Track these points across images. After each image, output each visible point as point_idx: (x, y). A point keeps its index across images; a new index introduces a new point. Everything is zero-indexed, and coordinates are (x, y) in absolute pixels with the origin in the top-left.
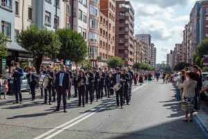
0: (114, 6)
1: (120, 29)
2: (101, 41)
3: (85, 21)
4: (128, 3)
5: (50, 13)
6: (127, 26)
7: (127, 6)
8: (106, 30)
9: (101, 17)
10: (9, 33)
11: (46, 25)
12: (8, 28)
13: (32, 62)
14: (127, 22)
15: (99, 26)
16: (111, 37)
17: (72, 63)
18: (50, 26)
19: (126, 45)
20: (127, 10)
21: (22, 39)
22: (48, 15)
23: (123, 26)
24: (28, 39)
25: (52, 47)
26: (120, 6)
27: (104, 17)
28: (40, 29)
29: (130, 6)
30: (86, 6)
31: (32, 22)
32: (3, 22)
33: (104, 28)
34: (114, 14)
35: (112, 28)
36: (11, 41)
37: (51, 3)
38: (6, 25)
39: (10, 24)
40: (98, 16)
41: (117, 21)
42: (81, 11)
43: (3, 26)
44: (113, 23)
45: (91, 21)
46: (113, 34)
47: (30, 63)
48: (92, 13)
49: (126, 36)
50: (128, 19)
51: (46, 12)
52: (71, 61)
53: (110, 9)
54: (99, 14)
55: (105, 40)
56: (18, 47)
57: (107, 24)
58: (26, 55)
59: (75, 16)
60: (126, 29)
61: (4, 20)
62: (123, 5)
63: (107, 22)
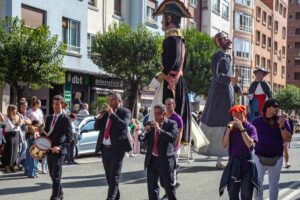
1: (298, 31)
2: (258, 57)
3: (226, 17)
5: (156, 2)
8: (268, 35)
9: (259, 9)
10: (76, 41)
11: (148, 24)
12: (74, 30)
15: (254, 26)
16: (280, 48)
17: (198, 98)
18: (155, 27)
21: (98, 50)
22: (153, 6)
27: (264, 8)
28: (135, 30)
31: (122, 20)
32: (65, 19)
33: (265, 31)
35: (280, 30)
36: (80, 57)
38: (71, 25)
39: (77, 24)
40: (253, 6)
41: (290, 17)
43: (65, 28)
44: (283, 21)
45: (238, 17)
46: (282, 43)
48: (239, 1)
52: (198, 93)
54: (255, 3)
56: (93, 68)
57: (270, 23)
58: (109, 83)
59: (206, 8)
61: (67, 16)
63: (271, 18)
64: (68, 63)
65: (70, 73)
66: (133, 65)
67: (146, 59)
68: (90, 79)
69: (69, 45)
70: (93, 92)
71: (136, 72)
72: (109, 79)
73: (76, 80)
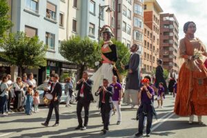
0: (159, 18)
1: (165, 41)
2: (145, 53)
3: (129, 33)
4: (172, 16)
5: (94, 25)
6: (171, 38)
7: (171, 19)
8: (150, 42)
9: (146, 30)
10: (53, 44)
11: (90, 36)
12: (52, 39)
13: (76, 74)
14: (171, 34)
15: (143, 38)
16: (156, 49)
18: (94, 37)
19: (171, 57)
20: (171, 23)
21: (64, 49)
22: (92, 27)
23: (168, 38)
24: (70, 49)
25: (94, 57)
26: (164, 19)
27: (148, 29)
28: (83, 39)
29: (175, 18)
30: (130, 18)
31: (76, 34)
32: (47, 33)
33: (149, 40)
34: (159, 26)
35: (156, 40)
36: (54, 52)
37: (95, 15)
38: (50, 36)
39: (53, 36)
40: (143, 28)
41: (161, 34)
42: (125, 23)
43: (47, 38)
44: (157, 36)
45: (135, 33)
46: (157, 47)
47: (73, 74)
48: (136, 25)
49: (170, 49)
50: (172, 32)
51: (90, 23)
53: (154, 22)
54: (143, 26)
55: (149, 52)
56: (61, 58)
57: (151, 37)
58: (70, 66)
59: (119, 28)
60: (171, 41)
61: (48, 31)
62: (167, 18)
63: (151, 34)
64: (48, 56)
65: (49, 61)
66: (82, 57)
67: (89, 54)
68: (60, 64)
69: (49, 46)
70: (61, 70)
71: (84, 61)
72: (70, 64)
73: (53, 65)
